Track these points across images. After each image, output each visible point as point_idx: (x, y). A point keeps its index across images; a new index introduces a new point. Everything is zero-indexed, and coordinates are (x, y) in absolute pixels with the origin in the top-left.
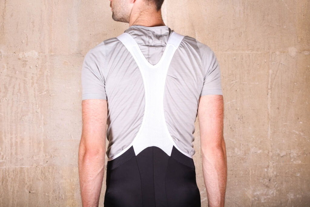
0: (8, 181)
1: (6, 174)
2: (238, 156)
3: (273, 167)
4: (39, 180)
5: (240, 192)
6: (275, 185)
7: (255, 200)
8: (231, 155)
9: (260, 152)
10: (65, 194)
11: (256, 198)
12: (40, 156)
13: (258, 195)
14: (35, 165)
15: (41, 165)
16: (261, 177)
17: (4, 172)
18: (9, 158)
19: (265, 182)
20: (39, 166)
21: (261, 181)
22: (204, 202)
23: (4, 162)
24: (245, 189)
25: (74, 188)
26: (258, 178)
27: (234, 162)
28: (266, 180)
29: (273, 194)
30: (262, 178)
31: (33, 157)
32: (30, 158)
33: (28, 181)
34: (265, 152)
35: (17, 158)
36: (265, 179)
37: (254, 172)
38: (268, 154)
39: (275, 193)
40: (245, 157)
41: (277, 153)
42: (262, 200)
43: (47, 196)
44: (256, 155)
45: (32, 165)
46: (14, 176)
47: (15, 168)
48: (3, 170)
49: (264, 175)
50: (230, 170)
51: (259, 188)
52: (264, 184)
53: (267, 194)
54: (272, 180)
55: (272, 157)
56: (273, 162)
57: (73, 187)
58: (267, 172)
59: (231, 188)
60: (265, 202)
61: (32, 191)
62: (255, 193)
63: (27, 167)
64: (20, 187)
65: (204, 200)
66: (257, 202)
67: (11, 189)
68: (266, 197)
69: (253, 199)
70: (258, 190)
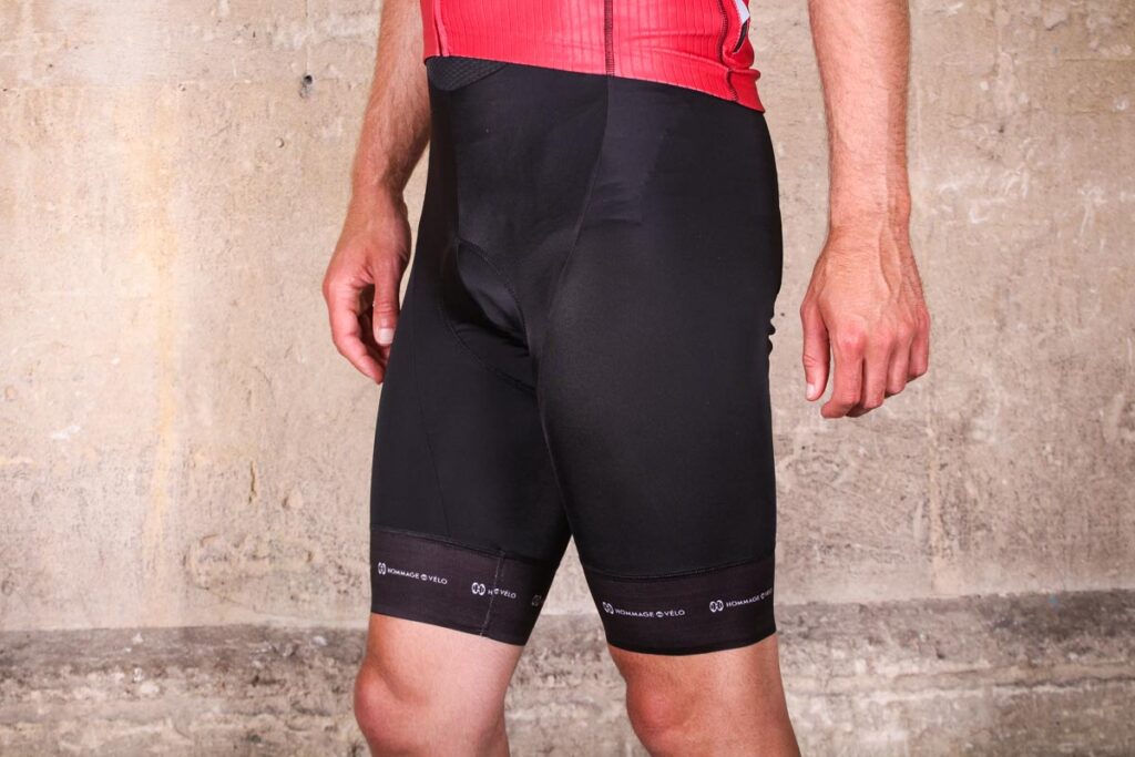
3: (1015, 74)
4: (17, 145)
6: (1026, 149)
7: (943, 215)
9: (958, 10)
11: (948, 204)
12: (17, 42)
13: (952, 192)
15: (25, 84)
16: (963, 115)
19: (981, 138)
20: (15, 85)
21: (963, 133)
25: (168, 178)
26: (953, 119)
28: (986, 130)
29: (1017, 186)
30: (967, 122)
34: (978, 8)
36: (981, 125)
37: (932, 97)
38: (991, 18)
39: (1024, 186)
41: (1027, 13)
42: (971, 213)
43: (51, 212)
44: (939, 25)
49: (978, 106)
51: (957, 164)
52: (978, 148)
53: (991, 188)
54: (1010, 130)
55: (1008, 30)
56: (1013, 51)
57: (164, 172)
58: (989, 96)
60: (985, 225)
62: (943, 187)
66: (951, 223)
68: (988, 203)
69: (934, 211)
70: (955, 174)
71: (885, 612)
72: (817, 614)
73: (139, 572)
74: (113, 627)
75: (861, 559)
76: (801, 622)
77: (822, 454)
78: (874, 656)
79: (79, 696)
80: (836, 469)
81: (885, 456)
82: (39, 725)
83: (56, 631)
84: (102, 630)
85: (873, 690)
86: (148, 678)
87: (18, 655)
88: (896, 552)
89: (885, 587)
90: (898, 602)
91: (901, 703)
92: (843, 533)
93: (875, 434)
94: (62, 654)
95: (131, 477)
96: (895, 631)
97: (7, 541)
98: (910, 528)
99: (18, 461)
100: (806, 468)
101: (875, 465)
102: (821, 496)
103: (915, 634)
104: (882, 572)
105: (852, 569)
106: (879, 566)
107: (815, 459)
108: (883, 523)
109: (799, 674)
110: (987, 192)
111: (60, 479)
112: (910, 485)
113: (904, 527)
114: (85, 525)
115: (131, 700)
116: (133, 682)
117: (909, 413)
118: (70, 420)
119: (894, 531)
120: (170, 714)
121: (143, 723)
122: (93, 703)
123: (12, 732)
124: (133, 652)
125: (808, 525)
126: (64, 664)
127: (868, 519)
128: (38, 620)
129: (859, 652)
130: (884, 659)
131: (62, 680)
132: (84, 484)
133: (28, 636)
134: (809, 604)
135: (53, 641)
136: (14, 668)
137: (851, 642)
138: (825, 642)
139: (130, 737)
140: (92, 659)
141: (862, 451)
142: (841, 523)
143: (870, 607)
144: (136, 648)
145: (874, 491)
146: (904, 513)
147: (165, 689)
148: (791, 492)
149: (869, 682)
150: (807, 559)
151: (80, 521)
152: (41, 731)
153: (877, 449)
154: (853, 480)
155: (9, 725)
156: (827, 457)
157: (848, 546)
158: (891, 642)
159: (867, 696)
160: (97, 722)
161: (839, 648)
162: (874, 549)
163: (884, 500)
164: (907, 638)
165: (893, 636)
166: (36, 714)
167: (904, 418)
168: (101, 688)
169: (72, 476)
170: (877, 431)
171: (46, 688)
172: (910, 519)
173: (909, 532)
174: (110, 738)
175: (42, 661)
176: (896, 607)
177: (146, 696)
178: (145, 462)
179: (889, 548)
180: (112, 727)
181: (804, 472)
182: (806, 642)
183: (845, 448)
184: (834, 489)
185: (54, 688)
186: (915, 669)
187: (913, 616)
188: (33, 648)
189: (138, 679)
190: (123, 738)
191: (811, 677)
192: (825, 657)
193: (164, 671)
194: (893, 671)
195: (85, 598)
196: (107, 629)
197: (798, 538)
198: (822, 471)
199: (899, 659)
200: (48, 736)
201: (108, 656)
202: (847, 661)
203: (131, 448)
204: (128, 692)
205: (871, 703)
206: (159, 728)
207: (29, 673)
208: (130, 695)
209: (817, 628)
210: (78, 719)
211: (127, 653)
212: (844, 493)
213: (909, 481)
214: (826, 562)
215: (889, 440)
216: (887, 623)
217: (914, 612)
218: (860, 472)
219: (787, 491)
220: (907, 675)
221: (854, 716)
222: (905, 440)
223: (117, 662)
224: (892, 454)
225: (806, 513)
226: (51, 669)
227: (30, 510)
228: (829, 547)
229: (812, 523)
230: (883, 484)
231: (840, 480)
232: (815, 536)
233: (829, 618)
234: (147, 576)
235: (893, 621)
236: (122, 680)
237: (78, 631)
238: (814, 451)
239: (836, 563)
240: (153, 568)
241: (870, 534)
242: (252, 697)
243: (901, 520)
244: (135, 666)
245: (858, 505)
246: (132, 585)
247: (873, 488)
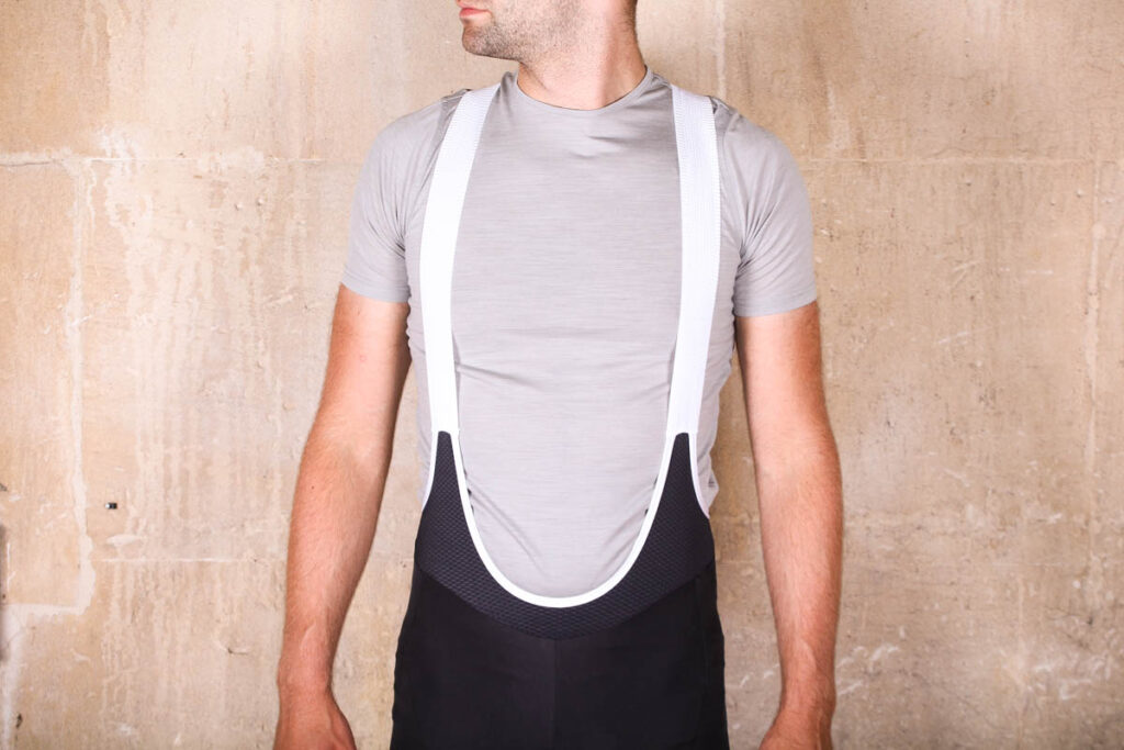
0: (155, 611)
1: (146, 584)
2: (976, 531)
3: (1104, 574)
4: (264, 606)
5: (981, 662)
6: (1111, 638)
7: (1037, 691)
8: (951, 530)
9: (1057, 520)
11: (1042, 683)
12: (266, 521)
13: (1047, 673)
14: (250, 553)
15: (272, 556)
16: (1059, 609)
17: (140, 576)
18: (157, 530)
19: (1073, 628)
20: (264, 557)
21: (1057, 623)
22: (853, 694)
23: (140, 541)
24: (1002, 652)
25: (389, 639)
26: (1049, 612)
27: (963, 554)
28: (1077, 621)
29: (1101, 670)
30: (1061, 614)
31: (243, 526)
32: (234, 529)
33: (224, 610)
34: (1075, 518)
35: (186, 530)
36: (1073, 618)
37: (1032, 592)
38: (1084, 527)
39: (1108, 670)
40: (1001, 535)
41: (1116, 522)
44: (1041, 532)
45: (240, 556)
46: (174, 593)
47: (181, 564)
48: (136, 572)
49: (1070, 601)
50: (948, 582)
51: (1052, 649)
52: (1069, 637)
53: (1080, 671)
54: (1097, 623)
55: (1099, 538)
56: (1103, 555)
57: (386, 634)
58: (1081, 593)
59: (951, 646)
60: (1074, 702)
62: (1038, 669)
63: (221, 561)
64: (195, 630)
65: (851, 689)
67: (163, 639)
68: (1076, 682)
69: (1030, 688)
70: (1049, 657)
110: (1076, 673)
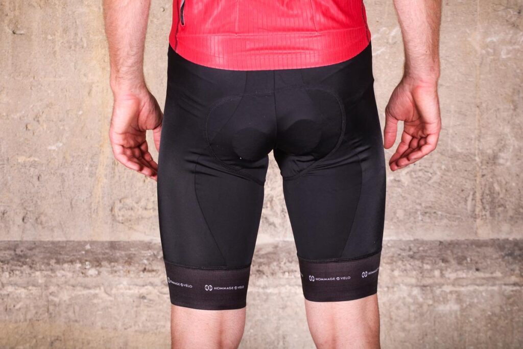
10: (89, 36)
42: (502, 53)
43: (50, 40)
61: (19, 29)
66: (492, 57)
71: (452, 246)
72: (419, 245)
73: (90, 214)
74: (76, 240)
75: (441, 219)
76: (410, 249)
77: (424, 168)
78: (444, 268)
79: (59, 275)
80: (430, 175)
81: (455, 170)
82: (40, 288)
83: (49, 241)
84: (71, 241)
85: (443, 285)
86: (92, 267)
87: (29, 253)
88: (459, 216)
89: (453, 233)
90: (458, 241)
91: (456, 292)
92: (432, 206)
93: (450, 159)
94: (51, 254)
95: (87, 169)
96: (455, 256)
97: (26, 197)
98: (466, 204)
99: (32, 159)
100: (415, 174)
101: (450, 174)
102: (422, 188)
103: (465, 258)
104: (451, 225)
105: (437, 224)
106: (450, 223)
107: (420, 170)
108: (453, 202)
109: (407, 276)
111: (52, 169)
112: (467, 184)
113: (462, 205)
114: (64, 191)
115: (84, 277)
116: (85, 269)
117: (467, 149)
118: (57, 140)
119: (458, 206)
120: (103, 284)
121: (89, 288)
122: (66, 278)
123: (26, 291)
124: (86, 254)
125: (415, 202)
126: (52, 258)
127: (445, 200)
128: (40, 235)
129: (437, 266)
130: (449, 270)
131: (51, 266)
132: (63, 171)
133: (35, 244)
134: (415, 240)
135: (48, 246)
136: (28, 260)
137: (434, 261)
138: (421, 260)
139: (83, 295)
140: (66, 256)
141: (443, 167)
142: (432, 202)
143: (444, 243)
144: (87, 251)
145: (449, 186)
146: (463, 198)
147: (101, 272)
148: (408, 186)
149: (442, 281)
150: (415, 218)
151: (62, 189)
152: (40, 291)
153: (451, 166)
154: (439, 181)
155: (25, 288)
156: (426, 169)
157: (435, 213)
158: (453, 262)
159: (440, 288)
160: (67, 287)
161: (427, 264)
162: (448, 215)
163: (453, 191)
164: (461, 260)
165: (454, 259)
166: (38, 283)
167: (465, 152)
168: (69, 271)
169: (58, 167)
170: (451, 158)
171: (43, 270)
172: (466, 200)
173: (465, 207)
174: (73, 295)
175: (42, 256)
176: (457, 243)
177: (91, 276)
178: (94, 162)
179: (455, 214)
180: (74, 290)
181: (414, 176)
182: (412, 260)
183: (435, 165)
184: (429, 185)
185: (46, 270)
186: (464, 275)
187: (466, 248)
188: (37, 250)
189: (88, 267)
190: (79, 295)
191: (413, 277)
192: (420, 268)
193: (100, 264)
194: (453, 276)
195: (63, 226)
196: (73, 241)
197: (410, 208)
198: (423, 176)
199: (456, 270)
200: (44, 293)
201: (74, 255)
202: (431, 270)
203: (87, 155)
204: (83, 273)
205: (442, 291)
206: (97, 291)
207: (35, 263)
208: (83, 275)
209: (418, 253)
210: (58, 285)
211: (83, 254)
212: (434, 187)
213: (466, 182)
214: (424, 220)
215: (457, 162)
216: (452, 252)
217: (466, 246)
218: (442, 177)
219: (406, 185)
220: (460, 278)
221: (433, 297)
222: (465, 163)
223: (79, 259)
224: (458, 169)
225: (414, 196)
226: (46, 261)
227: (37, 183)
228: (426, 213)
229: (418, 201)
230: (453, 183)
231: (432, 181)
232: (418, 207)
233: (424, 248)
234: (94, 216)
235: (455, 251)
236: (80, 267)
237: (59, 242)
238: (420, 166)
239: (428, 220)
240: (97, 212)
241: (446, 207)
242: (142, 278)
243: (461, 201)
244: (86, 261)
245: (441, 193)
246: (86, 220)
247: (448, 185)
